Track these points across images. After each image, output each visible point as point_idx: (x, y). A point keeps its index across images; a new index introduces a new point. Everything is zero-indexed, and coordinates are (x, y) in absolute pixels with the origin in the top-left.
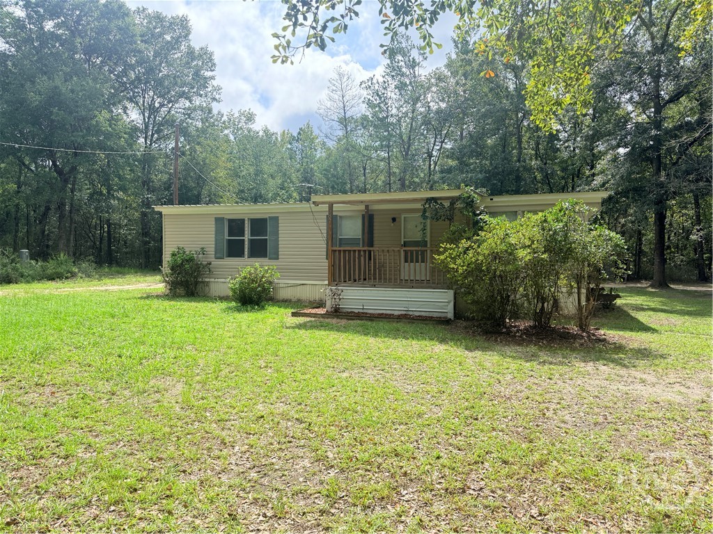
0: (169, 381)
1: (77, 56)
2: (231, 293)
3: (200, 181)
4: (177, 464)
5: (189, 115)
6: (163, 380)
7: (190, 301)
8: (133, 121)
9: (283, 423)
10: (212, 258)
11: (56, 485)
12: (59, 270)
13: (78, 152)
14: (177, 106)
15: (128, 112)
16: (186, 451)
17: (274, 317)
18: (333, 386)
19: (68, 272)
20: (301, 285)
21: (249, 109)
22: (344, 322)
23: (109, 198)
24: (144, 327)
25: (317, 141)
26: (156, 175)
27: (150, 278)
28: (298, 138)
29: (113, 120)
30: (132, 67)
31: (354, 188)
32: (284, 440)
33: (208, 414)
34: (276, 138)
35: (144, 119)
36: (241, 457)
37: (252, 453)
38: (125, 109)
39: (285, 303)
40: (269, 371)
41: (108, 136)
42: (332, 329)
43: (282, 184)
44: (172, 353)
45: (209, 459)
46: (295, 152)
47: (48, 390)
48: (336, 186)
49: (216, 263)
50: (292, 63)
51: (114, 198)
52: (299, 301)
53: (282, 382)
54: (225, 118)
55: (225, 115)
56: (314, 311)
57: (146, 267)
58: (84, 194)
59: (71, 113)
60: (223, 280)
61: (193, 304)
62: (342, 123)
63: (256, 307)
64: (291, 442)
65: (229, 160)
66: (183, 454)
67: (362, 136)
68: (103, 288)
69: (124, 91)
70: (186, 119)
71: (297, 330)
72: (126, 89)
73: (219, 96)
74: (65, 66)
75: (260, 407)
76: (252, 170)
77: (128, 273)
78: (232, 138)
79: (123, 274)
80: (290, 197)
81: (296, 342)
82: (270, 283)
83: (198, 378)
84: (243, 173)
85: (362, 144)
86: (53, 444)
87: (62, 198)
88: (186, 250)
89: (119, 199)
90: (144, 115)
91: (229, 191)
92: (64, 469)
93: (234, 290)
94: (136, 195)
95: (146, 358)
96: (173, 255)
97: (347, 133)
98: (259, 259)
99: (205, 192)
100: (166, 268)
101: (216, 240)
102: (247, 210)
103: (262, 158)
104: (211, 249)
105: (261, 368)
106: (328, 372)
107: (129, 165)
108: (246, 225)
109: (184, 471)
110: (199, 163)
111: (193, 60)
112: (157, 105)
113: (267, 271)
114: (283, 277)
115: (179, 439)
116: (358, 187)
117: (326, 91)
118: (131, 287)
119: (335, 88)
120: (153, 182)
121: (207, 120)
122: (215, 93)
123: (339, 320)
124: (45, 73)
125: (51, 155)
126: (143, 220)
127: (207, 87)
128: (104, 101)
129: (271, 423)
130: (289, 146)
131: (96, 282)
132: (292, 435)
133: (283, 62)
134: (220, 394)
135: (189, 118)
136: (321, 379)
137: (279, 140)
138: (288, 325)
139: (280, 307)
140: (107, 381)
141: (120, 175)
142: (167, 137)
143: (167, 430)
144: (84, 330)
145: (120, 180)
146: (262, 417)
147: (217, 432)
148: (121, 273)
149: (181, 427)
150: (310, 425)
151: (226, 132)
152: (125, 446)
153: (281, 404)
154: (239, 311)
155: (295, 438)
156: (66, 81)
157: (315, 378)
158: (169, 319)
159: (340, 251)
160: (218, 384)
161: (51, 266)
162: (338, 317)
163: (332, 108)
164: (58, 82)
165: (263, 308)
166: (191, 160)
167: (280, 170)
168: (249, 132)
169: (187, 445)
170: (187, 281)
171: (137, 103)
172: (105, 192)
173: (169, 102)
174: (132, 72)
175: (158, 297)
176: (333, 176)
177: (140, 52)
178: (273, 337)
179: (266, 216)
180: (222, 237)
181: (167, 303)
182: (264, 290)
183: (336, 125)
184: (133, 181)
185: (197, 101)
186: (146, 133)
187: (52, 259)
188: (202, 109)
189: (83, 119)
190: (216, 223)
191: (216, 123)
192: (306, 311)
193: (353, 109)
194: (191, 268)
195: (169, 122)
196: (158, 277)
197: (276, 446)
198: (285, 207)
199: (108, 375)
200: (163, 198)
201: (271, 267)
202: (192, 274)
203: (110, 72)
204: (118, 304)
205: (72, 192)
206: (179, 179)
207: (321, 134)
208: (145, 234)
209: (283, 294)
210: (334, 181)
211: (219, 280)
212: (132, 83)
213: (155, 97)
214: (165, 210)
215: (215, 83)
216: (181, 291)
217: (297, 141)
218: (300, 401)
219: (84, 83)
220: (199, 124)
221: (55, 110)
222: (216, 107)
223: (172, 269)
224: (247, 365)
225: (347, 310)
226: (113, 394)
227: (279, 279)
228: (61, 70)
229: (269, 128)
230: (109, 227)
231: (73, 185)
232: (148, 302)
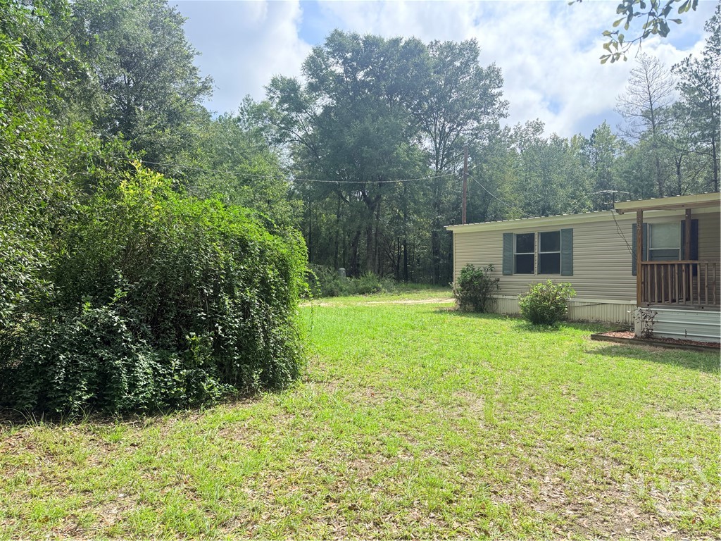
0: (469, 397)
1: (381, 98)
2: (521, 311)
3: (486, 198)
4: (488, 484)
5: (476, 135)
6: (464, 394)
7: (480, 317)
8: (426, 149)
9: (598, 461)
10: (500, 274)
11: (383, 481)
12: (368, 285)
13: (383, 183)
14: (465, 127)
15: (422, 141)
16: (495, 472)
17: (569, 340)
18: (656, 427)
19: (375, 287)
20: (599, 304)
21: (537, 119)
22: (660, 350)
23: (406, 222)
24: (440, 340)
25: (615, 141)
26: (445, 197)
27: (441, 294)
28: (592, 141)
29: (411, 150)
30: (426, 99)
31: (664, 189)
32: (602, 480)
33: (513, 437)
34: (567, 145)
35: (436, 145)
36: (553, 490)
37: (565, 487)
38: (420, 138)
39: (582, 324)
40: (573, 399)
41: (406, 165)
42: (644, 358)
43: (574, 193)
44: (470, 368)
45: (519, 485)
46: (588, 156)
47: (368, 391)
48: (640, 190)
49: (504, 279)
50: (625, 59)
51: (410, 221)
52: (598, 322)
53: (590, 414)
54: (512, 132)
55: (512, 129)
56: (618, 335)
57: (436, 283)
58: (386, 219)
59: (377, 149)
60: (512, 297)
61: (483, 320)
62: (648, 117)
63: (550, 327)
64: (610, 484)
65: (516, 174)
66: (492, 474)
67: (674, 128)
68: (403, 302)
69: (420, 123)
70: (474, 139)
71: (600, 356)
72: (421, 119)
73: (507, 111)
74: (373, 109)
75: (567, 437)
76: (539, 181)
77: (421, 289)
78: (518, 151)
79: (417, 289)
80: (583, 205)
81: (601, 370)
82: (564, 301)
83: (497, 397)
84: (530, 186)
85: (676, 137)
86: (377, 442)
87: (370, 224)
88: (475, 266)
89: (414, 221)
90: (435, 142)
91: (515, 206)
92: (388, 467)
93: (524, 308)
94: (428, 217)
95: (446, 370)
96: (463, 272)
97: (654, 126)
98: (551, 276)
99: (490, 209)
100: (456, 284)
101: (504, 256)
102: (535, 224)
103: (551, 168)
104: (499, 266)
105: (563, 395)
106: (647, 409)
107: (423, 190)
108: (536, 240)
109: (495, 493)
110: (486, 181)
111: (480, 80)
112: (447, 130)
113: (561, 289)
114: (579, 295)
115: (486, 457)
116: (669, 187)
117: (628, 84)
118: (426, 302)
119: (637, 79)
120: (443, 203)
121: (494, 137)
122: (502, 109)
123: (652, 348)
124: (358, 118)
125: (362, 187)
126: (434, 239)
127: (494, 104)
128: (403, 134)
129: (583, 458)
130: (581, 151)
131: (395, 297)
132: (610, 476)
133: (613, 61)
134: (522, 417)
135: (477, 138)
136: (639, 416)
137: (570, 145)
138: (588, 350)
139: (576, 328)
140: (415, 388)
141: (415, 200)
142: (456, 160)
143: (474, 446)
144: (391, 339)
145: (415, 205)
146: (572, 449)
147: (525, 458)
148: (415, 289)
149: (487, 446)
150: (632, 468)
151: (513, 146)
152: (436, 455)
153: (592, 438)
154: (531, 330)
155: (614, 480)
156: (373, 121)
157: (630, 414)
158: (463, 334)
159: (652, 266)
160: (519, 407)
161: (361, 282)
162: (651, 344)
163: (635, 102)
164: (367, 124)
165: (556, 329)
166: (478, 179)
167: (571, 178)
168: (537, 142)
169: (495, 465)
170: (476, 297)
171: (429, 132)
172: (402, 215)
173: (457, 126)
174: (426, 104)
175: (450, 312)
176: (636, 178)
177: (433, 83)
178: (573, 361)
179: (559, 229)
180: (510, 253)
181: (459, 319)
182: (558, 309)
183: (640, 120)
184: (425, 204)
185: (485, 120)
186: (438, 158)
187: (362, 276)
188: (489, 126)
189: (387, 153)
190: (504, 239)
191: (503, 139)
192: (608, 334)
193: (662, 98)
194: (480, 285)
195: (458, 145)
196: (448, 292)
197: (592, 485)
198: (580, 217)
199: (415, 383)
200: (451, 218)
201: (566, 284)
202: (481, 290)
203: (408, 106)
204: (417, 317)
205: (377, 218)
206: (467, 198)
207: (621, 133)
208: (436, 252)
209: (579, 314)
210: (638, 184)
211: (507, 297)
212: (426, 113)
213: (446, 123)
214: (455, 229)
215: (502, 99)
216: (470, 306)
217: (591, 144)
218: (615, 438)
219: (387, 121)
220: (486, 142)
221: (365, 148)
222: (502, 123)
223: (462, 285)
224: (547, 389)
225: (663, 336)
226: (421, 402)
227: (575, 297)
228: (369, 113)
229: (558, 135)
230: (405, 247)
231: (378, 211)
232: (442, 316)
